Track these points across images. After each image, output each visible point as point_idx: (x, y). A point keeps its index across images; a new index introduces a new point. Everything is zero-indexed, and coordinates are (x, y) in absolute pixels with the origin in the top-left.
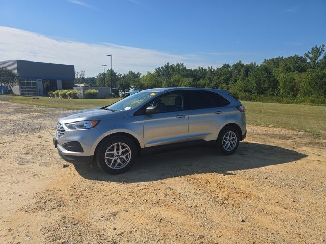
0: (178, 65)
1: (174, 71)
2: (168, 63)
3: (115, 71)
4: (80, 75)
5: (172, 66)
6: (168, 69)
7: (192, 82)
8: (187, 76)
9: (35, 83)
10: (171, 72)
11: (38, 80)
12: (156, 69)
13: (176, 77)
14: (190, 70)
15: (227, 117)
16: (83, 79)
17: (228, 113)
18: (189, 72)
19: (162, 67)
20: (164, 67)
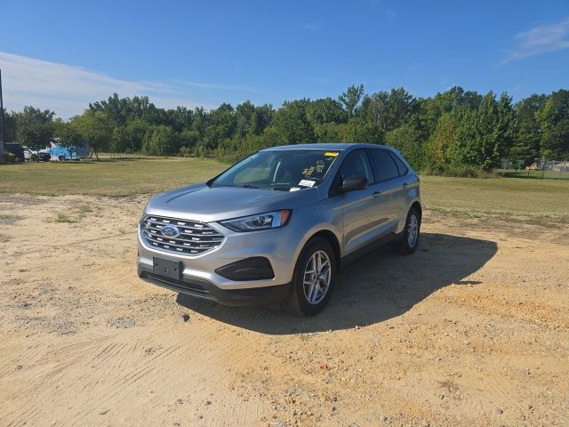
0: (136, 100)
1: (129, 110)
2: (116, 95)
5: (124, 101)
6: (117, 106)
8: (158, 122)
10: (123, 113)
12: (90, 105)
14: (162, 111)
18: (161, 115)
19: (104, 103)
20: (108, 103)
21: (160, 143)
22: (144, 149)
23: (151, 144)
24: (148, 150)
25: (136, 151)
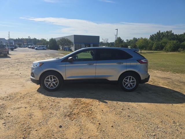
0: (167, 32)
1: (164, 36)
2: (160, 31)
3: (121, 38)
4: (106, 41)
5: (162, 33)
6: (159, 35)
7: (176, 43)
8: (174, 39)
9: (81, 46)
10: (161, 37)
11: (82, 44)
12: (151, 36)
13: (165, 40)
14: (176, 35)
15: (127, 67)
16: (108, 43)
17: (128, 64)
18: (175, 37)
19: (155, 34)
20: (156, 34)
21: (170, 47)
22: (164, 49)
23: (167, 47)
24: (165, 49)
25: (161, 50)
